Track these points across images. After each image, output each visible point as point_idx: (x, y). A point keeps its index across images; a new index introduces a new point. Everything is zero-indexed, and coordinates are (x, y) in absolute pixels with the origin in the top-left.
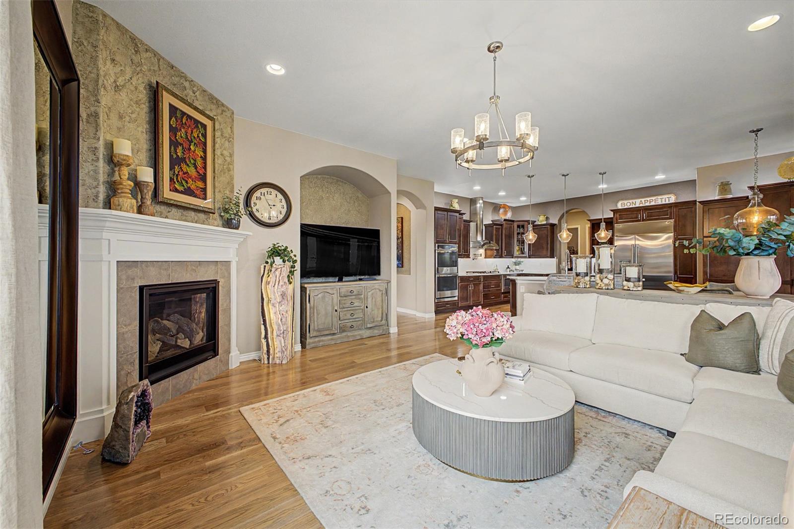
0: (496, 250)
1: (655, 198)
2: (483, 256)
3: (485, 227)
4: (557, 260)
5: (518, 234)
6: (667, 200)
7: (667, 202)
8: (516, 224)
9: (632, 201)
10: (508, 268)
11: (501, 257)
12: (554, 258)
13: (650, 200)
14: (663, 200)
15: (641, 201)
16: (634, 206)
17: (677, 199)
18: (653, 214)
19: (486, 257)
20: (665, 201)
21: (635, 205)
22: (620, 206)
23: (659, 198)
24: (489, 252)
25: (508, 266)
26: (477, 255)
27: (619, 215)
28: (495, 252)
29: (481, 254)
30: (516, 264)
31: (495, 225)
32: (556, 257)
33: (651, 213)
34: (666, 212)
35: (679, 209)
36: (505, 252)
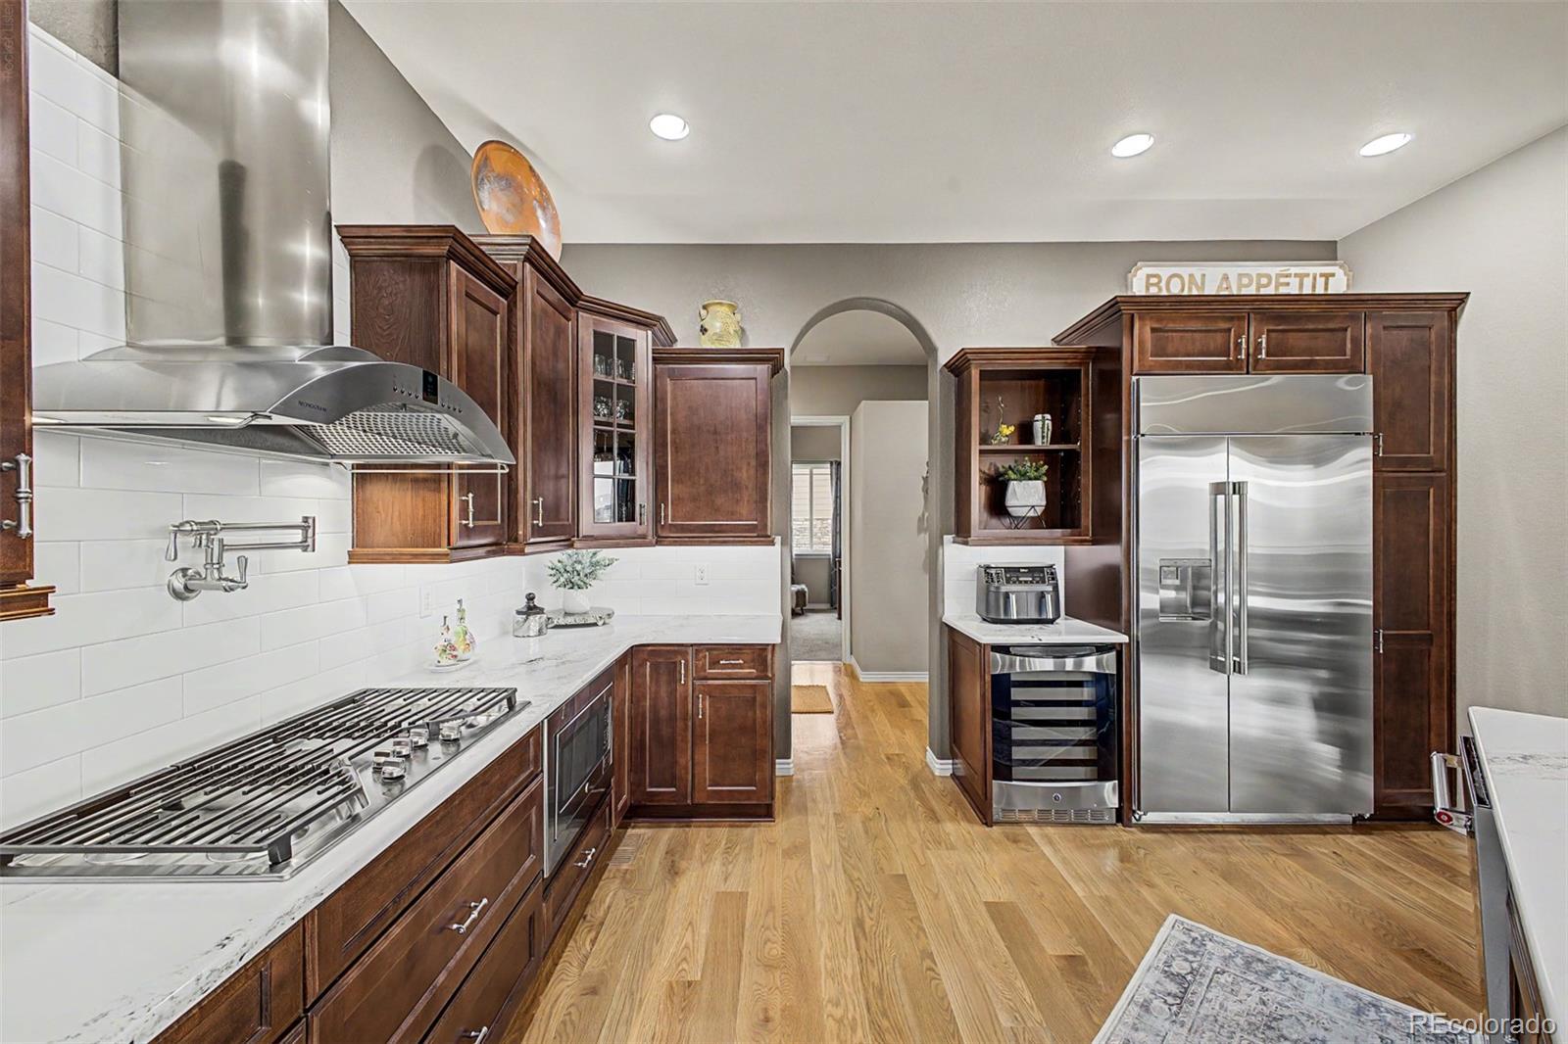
0: (469, 483)
1: (1277, 269)
2: (334, 535)
3: (355, 261)
4: (785, 551)
6: (1321, 281)
7: (1320, 290)
8: (587, 327)
9: (1190, 270)
10: (531, 609)
11: (506, 543)
12: (772, 543)
13: (1259, 276)
14: (1308, 282)
15: (1225, 276)
16: (1197, 291)
18: (1291, 340)
19: (366, 551)
20: (1314, 287)
21: (1202, 289)
22: (1138, 288)
23: (1293, 270)
24: (394, 505)
25: (530, 598)
26: (229, 538)
27: (1153, 330)
28: (464, 505)
29: (307, 525)
30: (573, 580)
31: (452, 255)
32: (778, 539)
33: (1280, 335)
34: (1340, 334)
35: (1385, 328)
36: (535, 507)
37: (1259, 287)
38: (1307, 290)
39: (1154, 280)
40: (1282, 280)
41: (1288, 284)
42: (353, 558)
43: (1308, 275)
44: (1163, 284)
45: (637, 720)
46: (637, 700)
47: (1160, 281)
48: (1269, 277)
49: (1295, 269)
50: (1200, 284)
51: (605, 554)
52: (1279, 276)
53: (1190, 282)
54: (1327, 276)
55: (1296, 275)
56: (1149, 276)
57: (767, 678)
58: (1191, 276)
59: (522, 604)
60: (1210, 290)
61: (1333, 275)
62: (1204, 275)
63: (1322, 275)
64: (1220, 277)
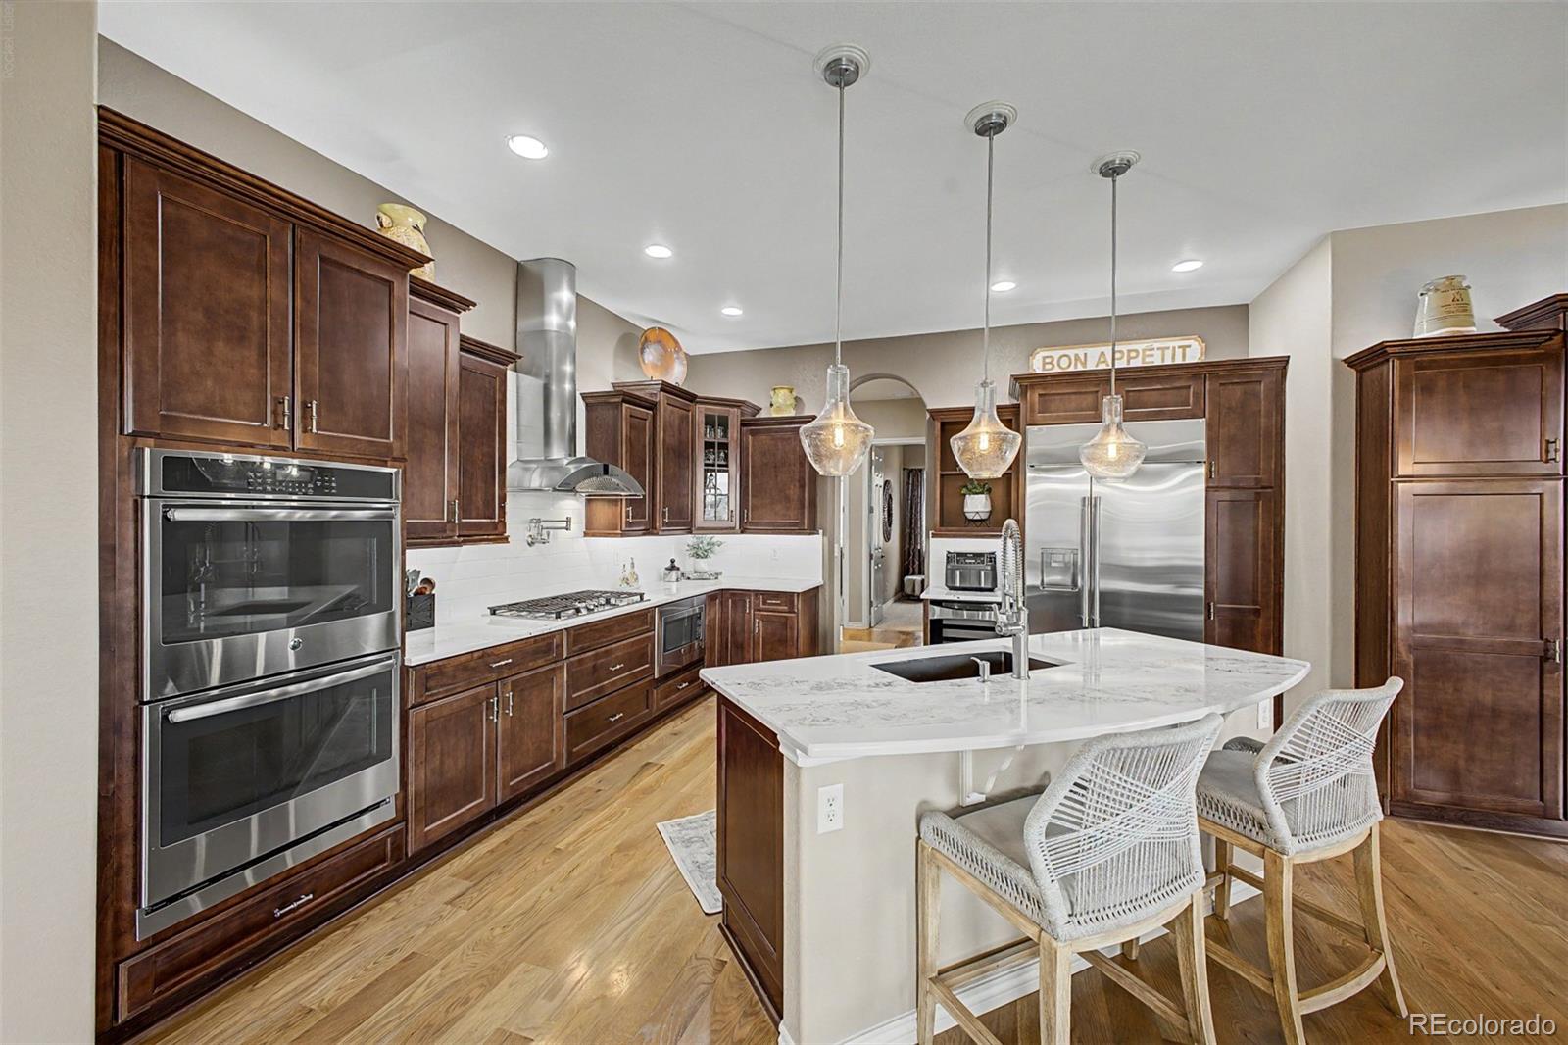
0: (631, 502)
1: (1144, 346)
2: (578, 525)
3: (587, 405)
4: (826, 539)
5: (709, 446)
6: (1179, 352)
7: (1179, 360)
8: (700, 412)
9: (1076, 351)
10: (673, 567)
11: (650, 530)
12: (817, 534)
13: (1129, 351)
14: (1169, 353)
15: (1103, 353)
16: (1080, 368)
17: (1207, 352)
18: (1145, 397)
19: (590, 531)
20: (1173, 358)
21: (1084, 364)
22: (1037, 366)
23: (1156, 345)
24: (603, 512)
25: (673, 561)
26: (545, 525)
27: (1040, 395)
28: (627, 512)
29: (568, 520)
30: (698, 553)
31: (624, 401)
32: (821, 532)
33: (1137, 394)
34: (1184, 392)
35: (1221, 384)
36: (664, 512)
37: (1129, 359)
38: (1168, 361)
39: (1048, 360)
40: (1148, 353)
41: (1152, 355)
42: (586, 535)
43: (1168, 348)
44: (1055, 362)
45: (723, 630)
46: (723, 620)
47: (1053, 360)
48: (1137, 351)
49: (1157, 344)
50: (1083, 360)
51: (717, 538)
52: (1144, 350)
53: (1076, 359)
54: (1184, 348)
55: (1158, 349)
56: (1044, 358)
57: (794, 612)
58: (1076, 355)
59: (669, 564)
60: (1091, 366)
61: (1189, 346)
62: (1085, 354)
63: (1180, 347)
64: (1099, 353)
